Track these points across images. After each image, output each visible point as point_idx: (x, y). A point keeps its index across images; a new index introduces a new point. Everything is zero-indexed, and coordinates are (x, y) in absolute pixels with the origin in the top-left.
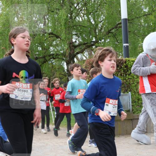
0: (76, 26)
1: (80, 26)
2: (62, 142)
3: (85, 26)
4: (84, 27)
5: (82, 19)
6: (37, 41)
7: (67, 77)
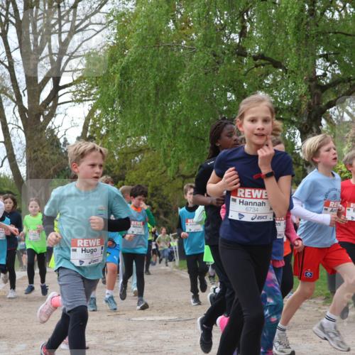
0: (324, 33)
1: (335, 33)
2: (297, 336)
3: (349, 33)
4: (347, 35)
5: (340, 15)
6: (224, 76)
7: (301, 167)
